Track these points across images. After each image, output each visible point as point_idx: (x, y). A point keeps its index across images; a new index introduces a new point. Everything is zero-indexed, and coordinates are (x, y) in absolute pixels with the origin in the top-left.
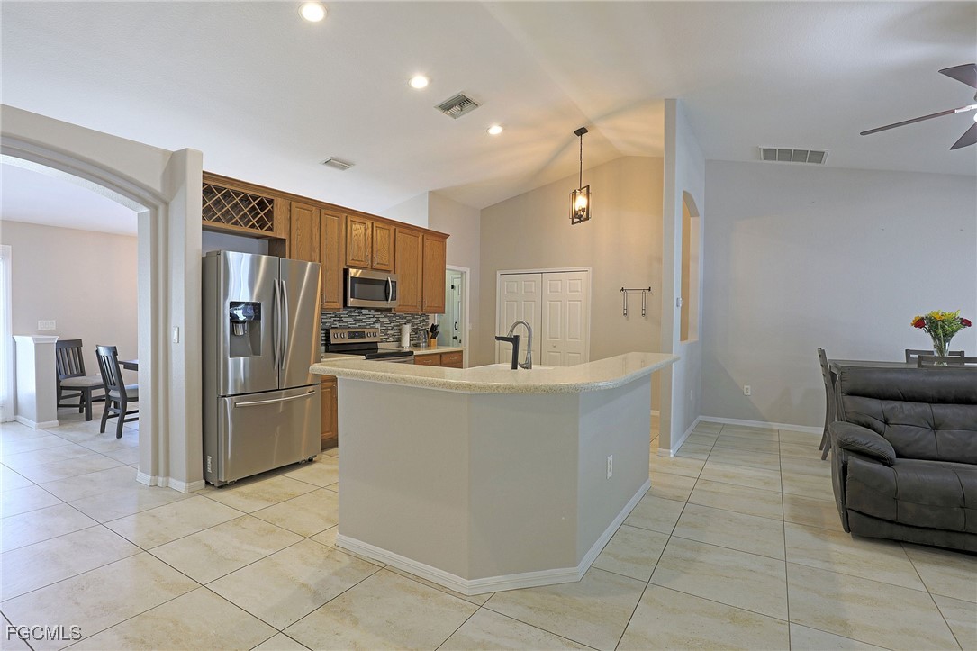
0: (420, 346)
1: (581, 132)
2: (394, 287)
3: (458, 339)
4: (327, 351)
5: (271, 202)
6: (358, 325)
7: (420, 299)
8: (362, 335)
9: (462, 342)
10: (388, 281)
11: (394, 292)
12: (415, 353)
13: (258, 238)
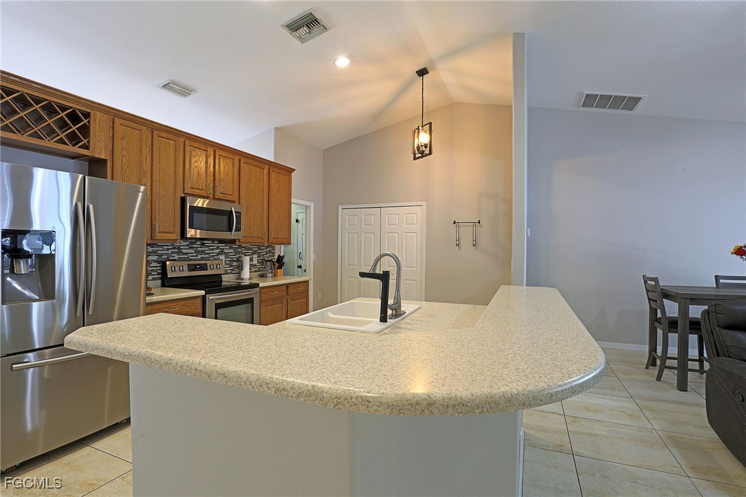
0: (266, 277)
1: (422, 72)
2: (239, 217)
3: (303, 268)
4: (163, 285)
5: (87, 115)
6: (199, 257)
7: (265, 230)
8: (204, 267)
9: (307, 271)
10: (231, 211)
11: (239, 223)
12: (261, 285)
13: (73, 158)
